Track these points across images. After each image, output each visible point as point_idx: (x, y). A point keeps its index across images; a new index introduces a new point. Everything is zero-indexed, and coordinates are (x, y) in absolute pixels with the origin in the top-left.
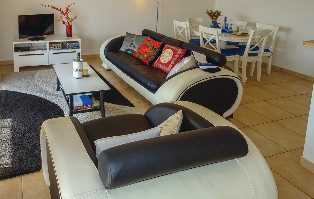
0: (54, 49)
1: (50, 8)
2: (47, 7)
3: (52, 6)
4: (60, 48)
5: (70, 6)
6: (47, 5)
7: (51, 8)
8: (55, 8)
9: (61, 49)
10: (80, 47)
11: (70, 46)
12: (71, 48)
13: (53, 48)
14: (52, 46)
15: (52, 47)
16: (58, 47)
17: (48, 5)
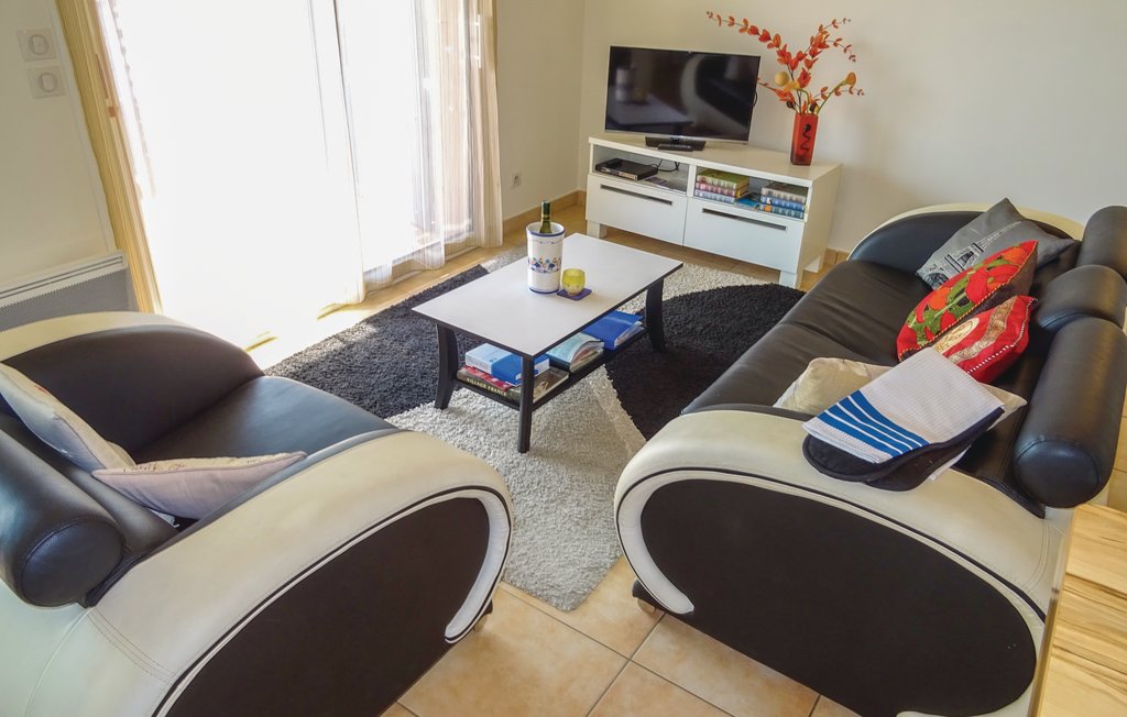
0: (709, 194)
1: (736, 28)
2: (725, 25)
3: (745, 21)
4: (729, 195)
5: (831, 30)
6: (725, 18)
7: (741, 31)
8: (754, 31)
9: (733, 200)
10: (806, 215)
11: (768, 202)
12: (768, 208)
13: (706, 190)
14: (703, 182)
15: (703, 186)
16: (726, 191)
17: (732, 19)
